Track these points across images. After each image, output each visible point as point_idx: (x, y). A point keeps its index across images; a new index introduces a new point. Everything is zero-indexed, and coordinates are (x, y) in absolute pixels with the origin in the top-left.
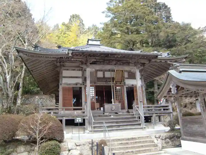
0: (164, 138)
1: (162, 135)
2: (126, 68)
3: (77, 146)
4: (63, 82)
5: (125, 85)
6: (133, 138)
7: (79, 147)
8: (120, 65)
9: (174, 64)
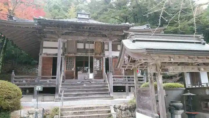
0: (124, 109)
1: (122, 105)
2: (99, 39)
3: (30, 114)
4: (43, 52)
5: (104, 56)
6: (91, 108)
7: (32, 115)
8: (93, 36)
9: (130, 33)
